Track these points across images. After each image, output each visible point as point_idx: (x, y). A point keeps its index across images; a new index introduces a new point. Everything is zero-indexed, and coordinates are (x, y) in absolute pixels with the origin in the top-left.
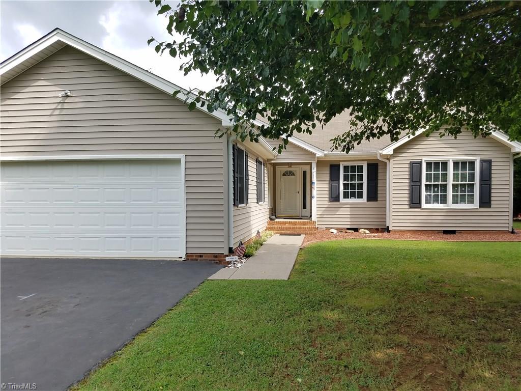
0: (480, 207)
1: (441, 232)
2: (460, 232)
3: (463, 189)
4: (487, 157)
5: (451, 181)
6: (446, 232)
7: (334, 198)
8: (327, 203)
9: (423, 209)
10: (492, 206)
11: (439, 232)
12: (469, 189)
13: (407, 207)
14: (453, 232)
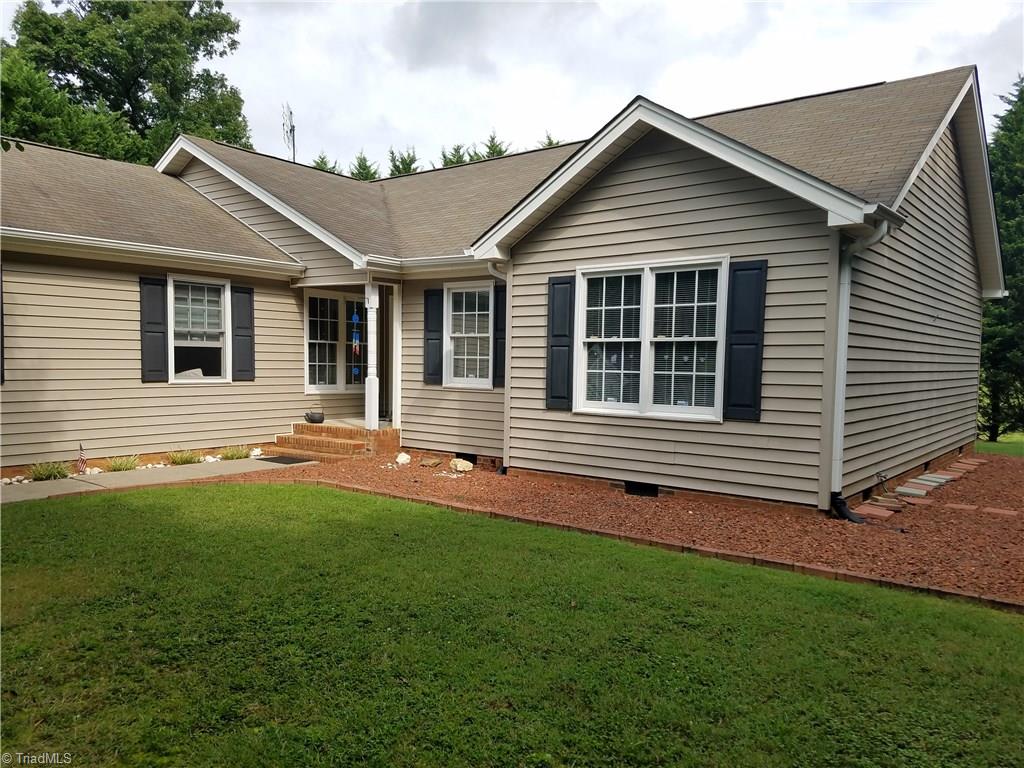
0: (727, 417)
1: (621, 486)
2: (671, 491)
3: (686, 358)
4: (750, 252)
5: (647, 334)
6: (633, 488)
7: (433, 374)
8: (420, 386)
9: (577, 414)
10: (764, 418)
11: (614, 484)
12: (702, 360)
13: (541, 405)
14: (650, 490)
